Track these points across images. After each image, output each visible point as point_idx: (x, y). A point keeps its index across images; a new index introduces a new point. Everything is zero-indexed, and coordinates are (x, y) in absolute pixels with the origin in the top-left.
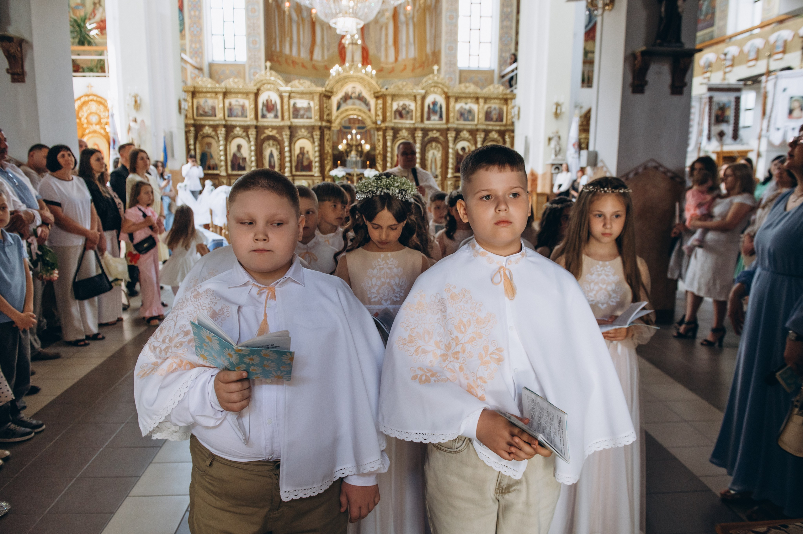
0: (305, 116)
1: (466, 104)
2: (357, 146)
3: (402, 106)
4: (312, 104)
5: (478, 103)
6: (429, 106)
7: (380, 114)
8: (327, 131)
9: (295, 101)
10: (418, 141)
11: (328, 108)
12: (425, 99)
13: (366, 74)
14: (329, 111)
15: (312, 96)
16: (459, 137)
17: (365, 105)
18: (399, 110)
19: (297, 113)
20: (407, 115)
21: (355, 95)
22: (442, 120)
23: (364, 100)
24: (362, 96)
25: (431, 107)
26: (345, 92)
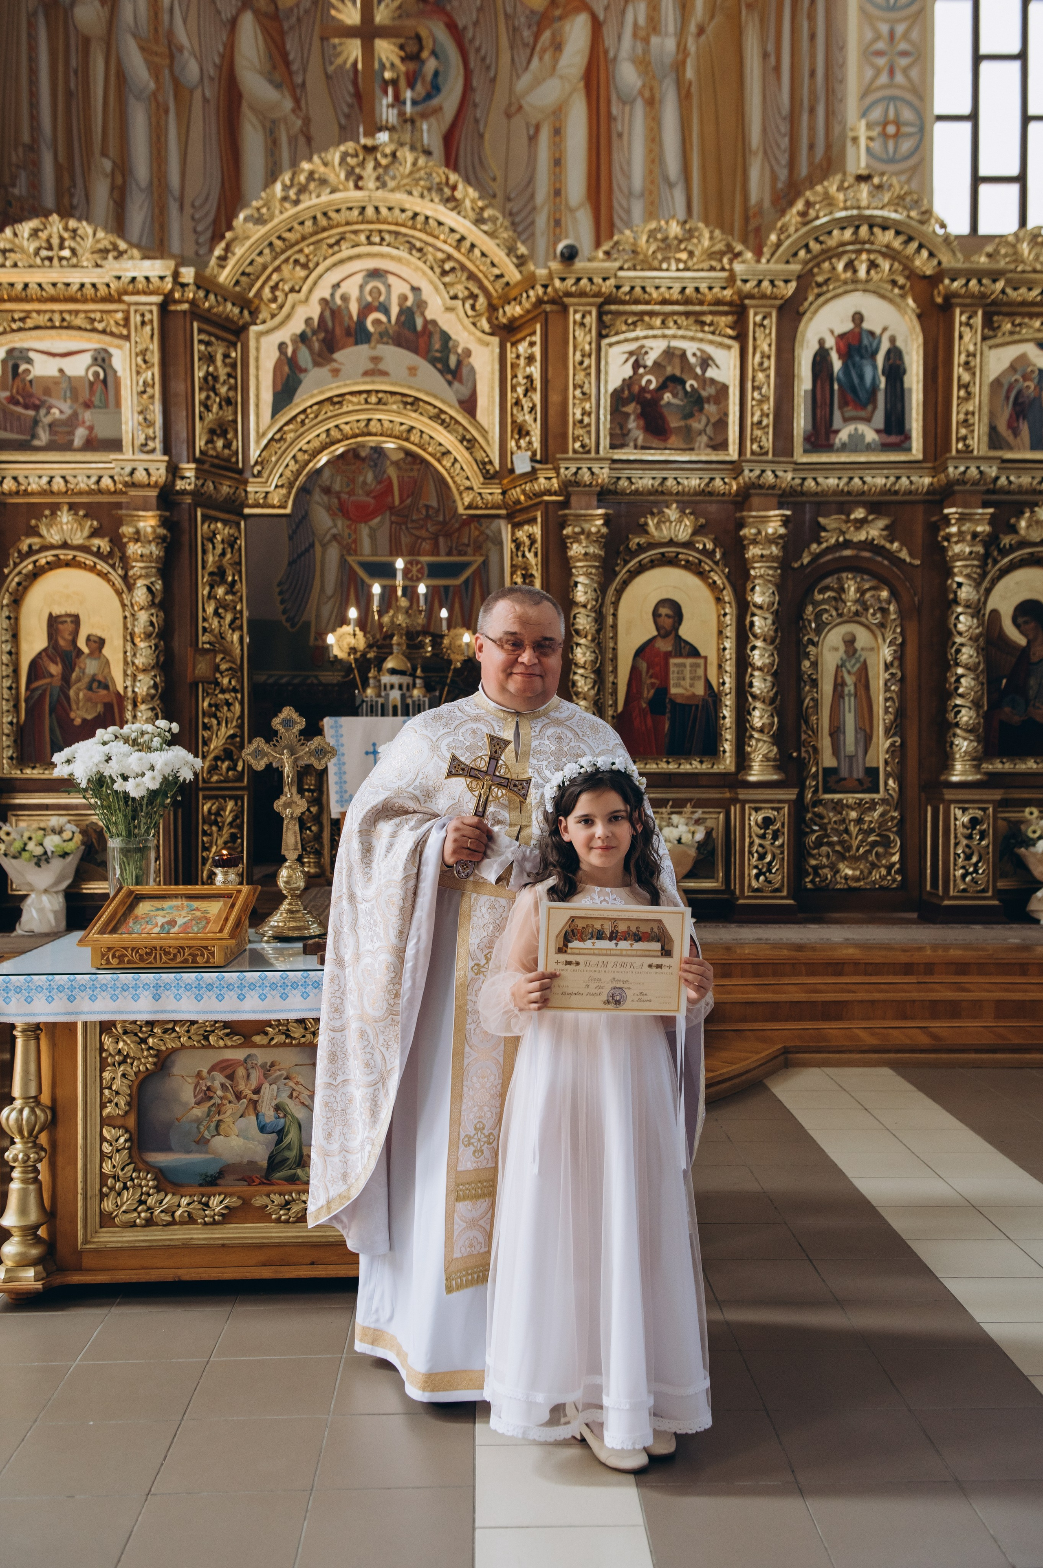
2: (412, 634)
3: (657, 366)
4: (119, 359)
6: (821, 360)
7: (528, 418)
8: (217, 520)
9: (18, 345)
10: (757, 570)
11: (223, 390)
12: (800, 321)
13: (448, 200)
14: (230, 408)
15: (119, 316)
16: (1006, 540)
17: (441, 372)
18: (643, 390)
19: (31, 413)
20: (689, 415)
21: (383, 318)
22: (903, 444)
23: (437, 346)
24: (426, 322)
25: (837, 364)
26: (324, 302)
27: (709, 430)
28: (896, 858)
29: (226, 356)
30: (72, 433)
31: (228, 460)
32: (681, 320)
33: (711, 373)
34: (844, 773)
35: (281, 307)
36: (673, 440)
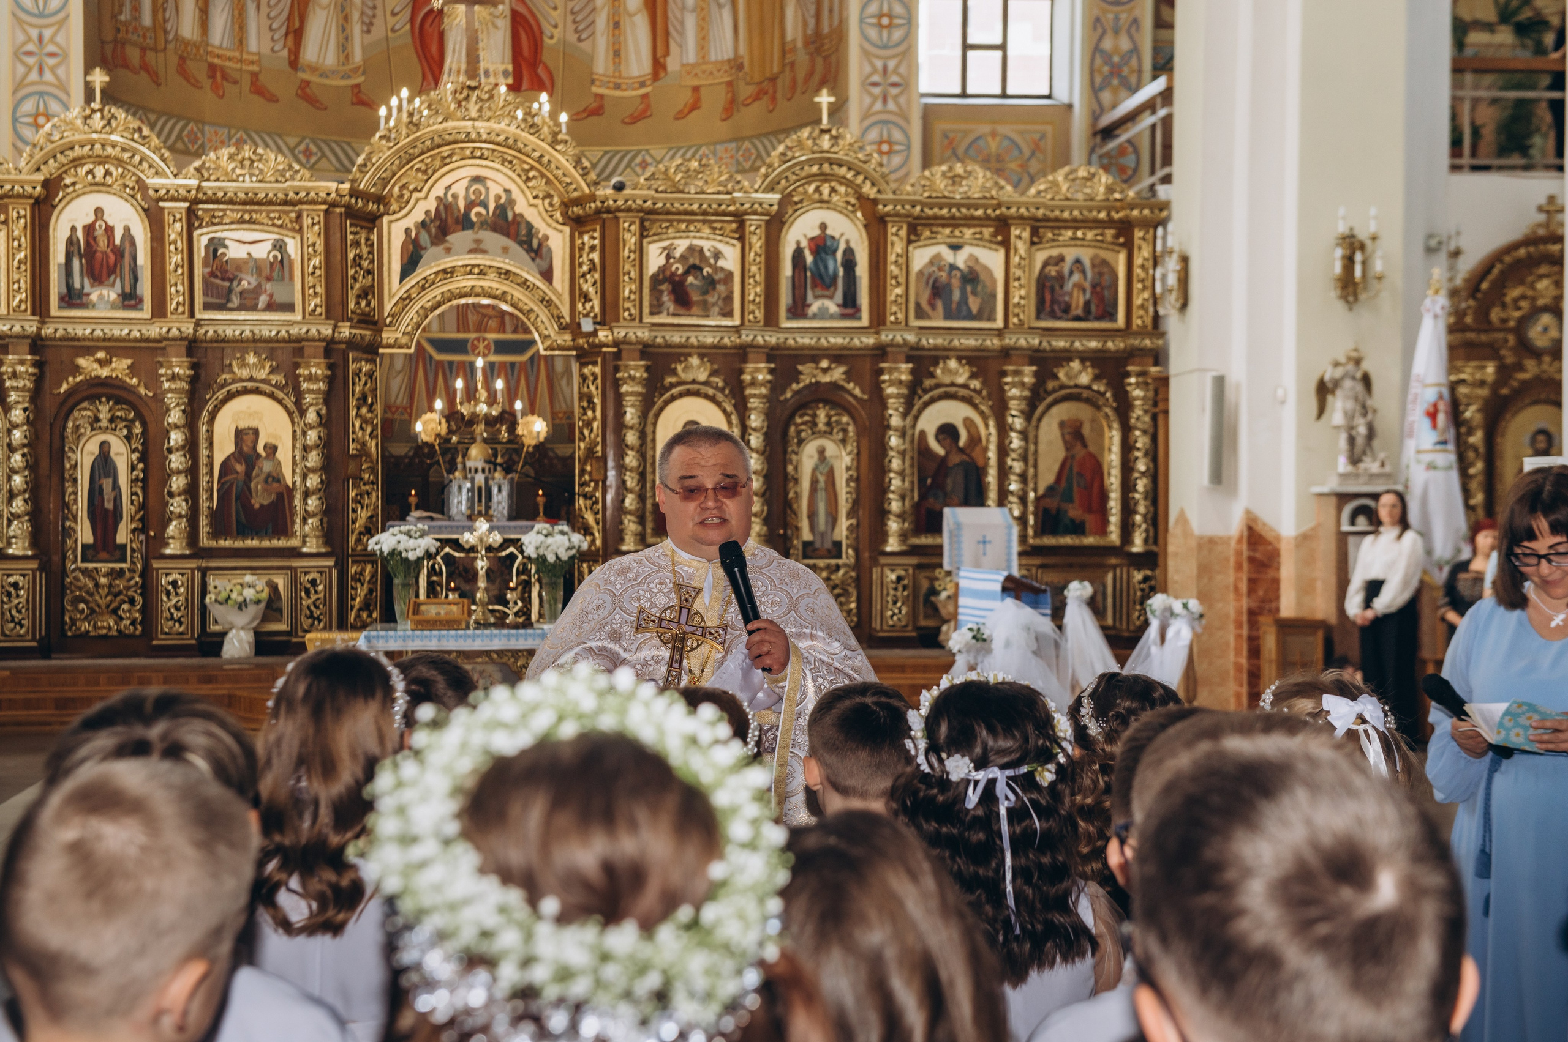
0: (263, 300)
1: (956, 247)
2: (491, 422)
3: (683, 258)
4: (292, 247)
5: (1006, 244)
6: (798, 255)
7: (591, 290)
8: (360, 360)
9: (218, 235)
10: (754, 403)
11: (365, 264)
12: (781, 229)
13: (531, 126)
14: (370, 277)
15: (293, 215)
16: (928, 383)
17: (527, 251)
18: (673, 274)
19: (227, 284)
20: (706, 293)
21: (483, 211)
22: (855, 315)
23: (524, 232)
24: (515, 215)
25: (809, 259)
26: (439, 199)
27: (720, 303)
28: (853, 605)
29: (367, 239)
30: (257, 299)
31: (368, 315)
32: (699, 225)
33: (721, 263)
34: (818, 545)
35: (408, 202)
36: (695, 310)
